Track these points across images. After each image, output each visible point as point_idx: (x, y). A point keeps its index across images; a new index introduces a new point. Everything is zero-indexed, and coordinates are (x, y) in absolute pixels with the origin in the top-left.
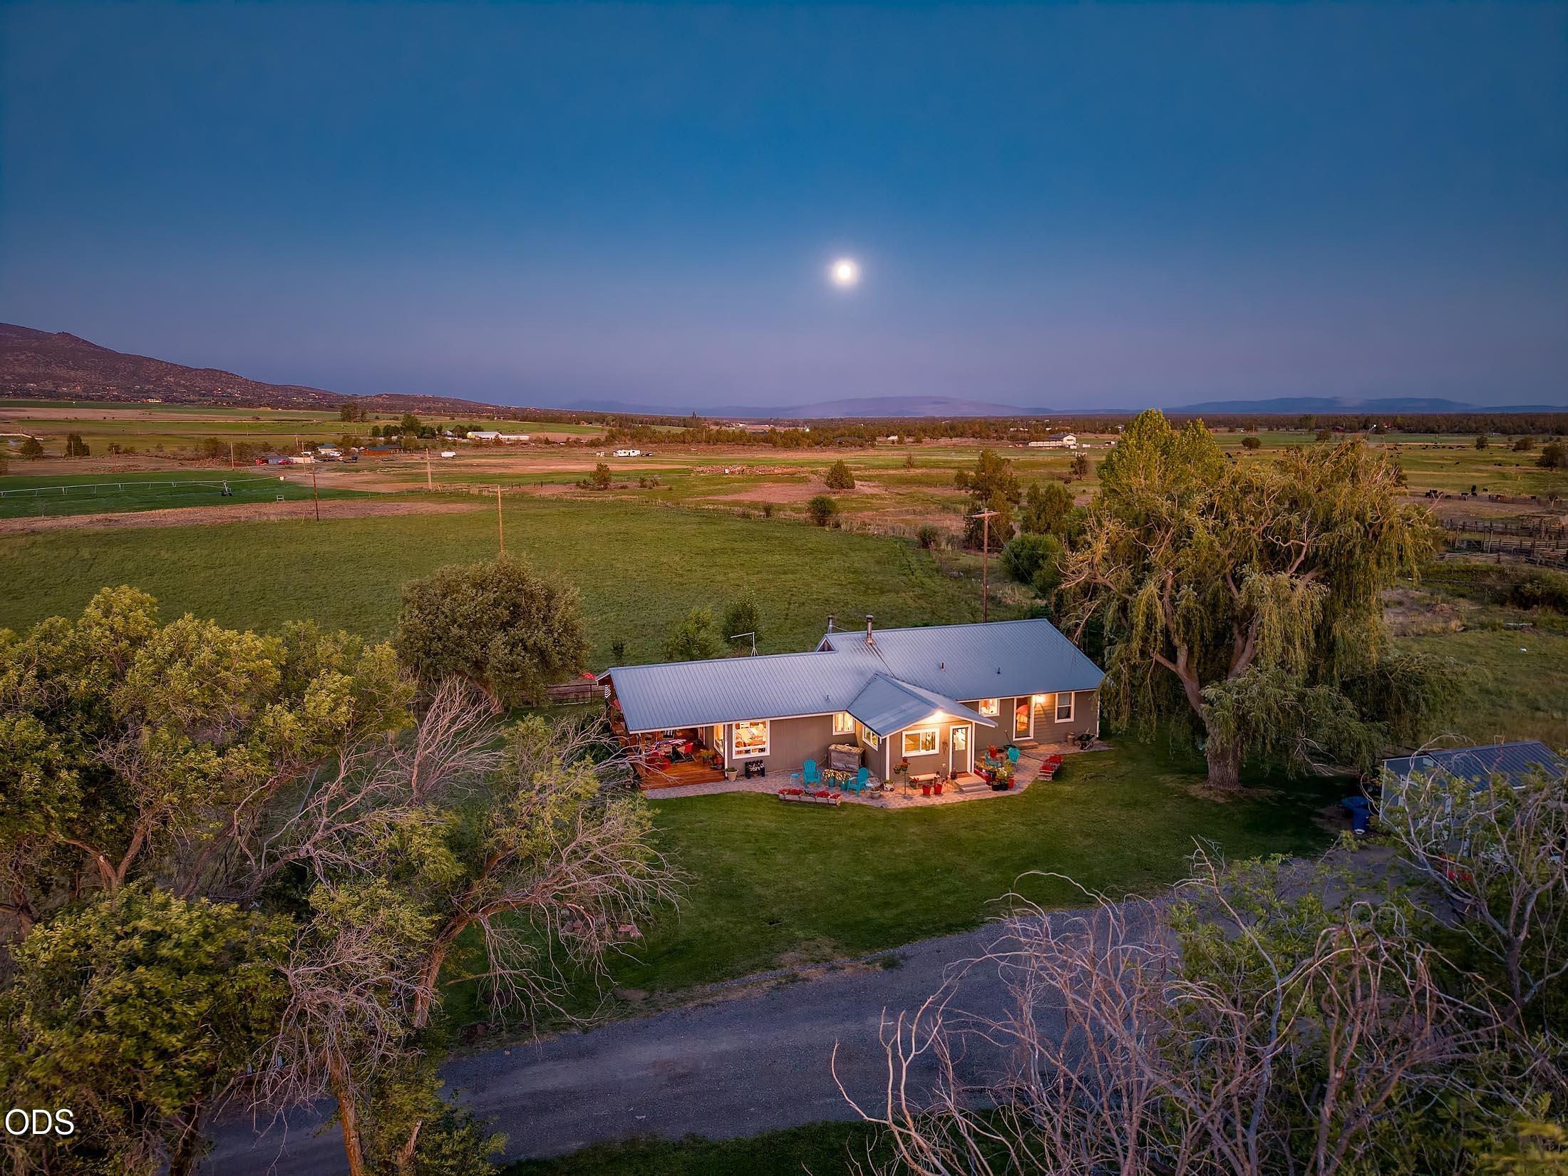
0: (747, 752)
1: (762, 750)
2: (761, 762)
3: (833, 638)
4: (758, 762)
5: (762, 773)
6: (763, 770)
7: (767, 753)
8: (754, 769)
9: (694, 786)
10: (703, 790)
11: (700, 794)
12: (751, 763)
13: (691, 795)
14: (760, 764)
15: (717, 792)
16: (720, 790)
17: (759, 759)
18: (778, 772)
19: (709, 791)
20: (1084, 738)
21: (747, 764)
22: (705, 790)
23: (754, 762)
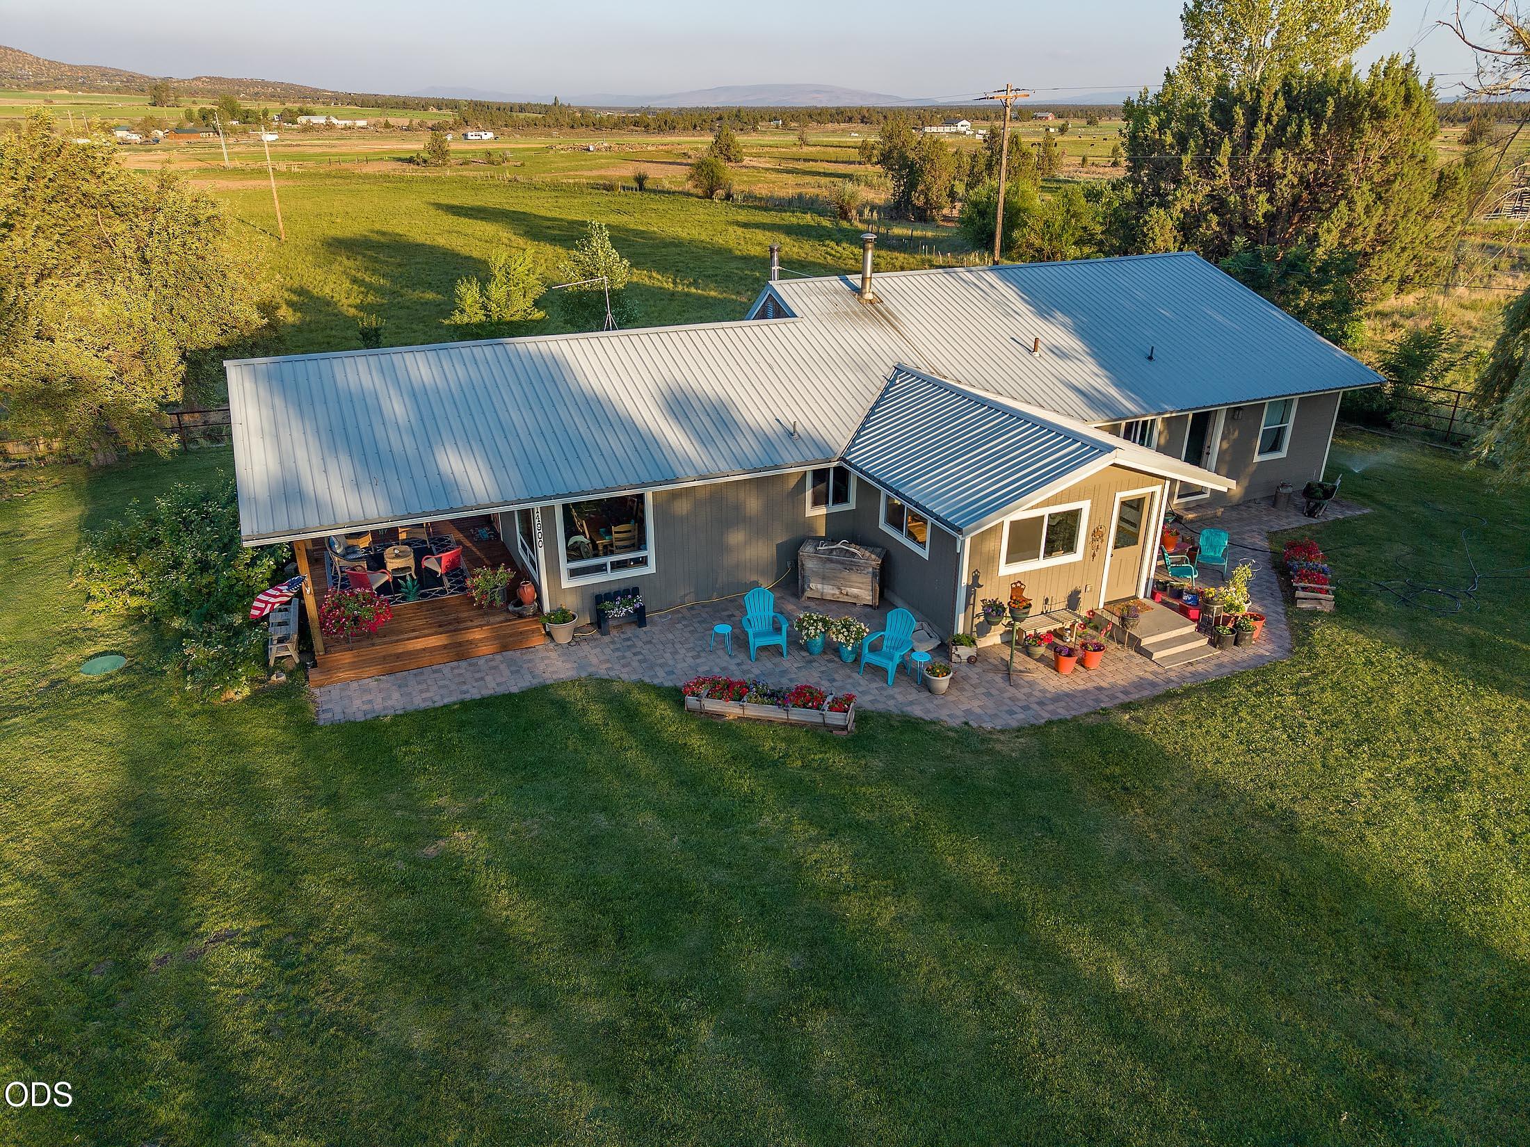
1: (638, 561)
2: (635, 591)
3: (787, 290)
4: (629, 593)
5: (640, 617)
6: (640, 611)
7: (649, 567)
8: (618, 609)
9: (458, 667)
10: (482, 679)
11: (474, 693)
12: (611, 597)
13: (446, 701)
14: (634, 596)
15: (519, 685)
16: (528, 677)
17: (630, 585)
18: (678, 611)
19: (499, 680)
20: (1320, 494)
21: (599, 599)
22: (489, 678)
23: (617, 593)
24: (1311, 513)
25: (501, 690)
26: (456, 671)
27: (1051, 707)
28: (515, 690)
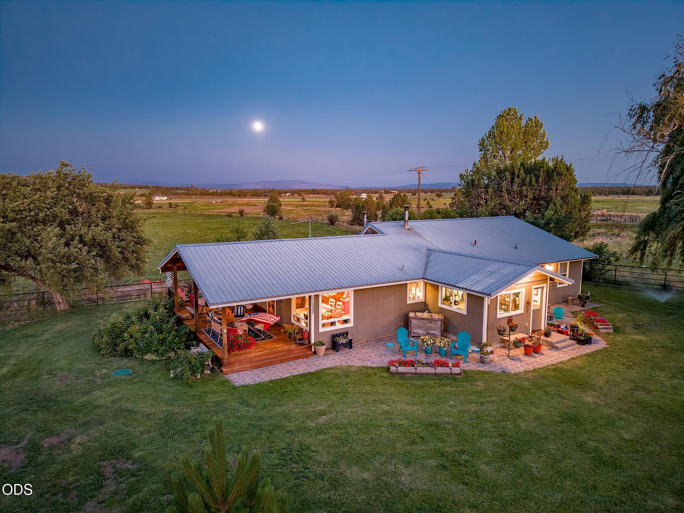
0: (332, 324)
1: (346, 321)
2: (347, 333)
4: (345, 334)
5: (350, 344)
6: (351, 341)
7: (351, 324)
8: (342, 341)
9: (283, 365)
10: (295, 368)
11: (295, 373)
12: (338, 335)
13: (286, 376)
14: (347, 335)
15: (313, 369)
16: (315, 367)
17: (345, 331)
18: (362, 343)
19: (303, 368)
20: (584, 298)
21: (334, 337)
22: (298, 368)
23: (340, 334)
24: (583, 306)
25: (306, 372)
26: (283, 366)
27: (532, 365)
28: (312, 371)
